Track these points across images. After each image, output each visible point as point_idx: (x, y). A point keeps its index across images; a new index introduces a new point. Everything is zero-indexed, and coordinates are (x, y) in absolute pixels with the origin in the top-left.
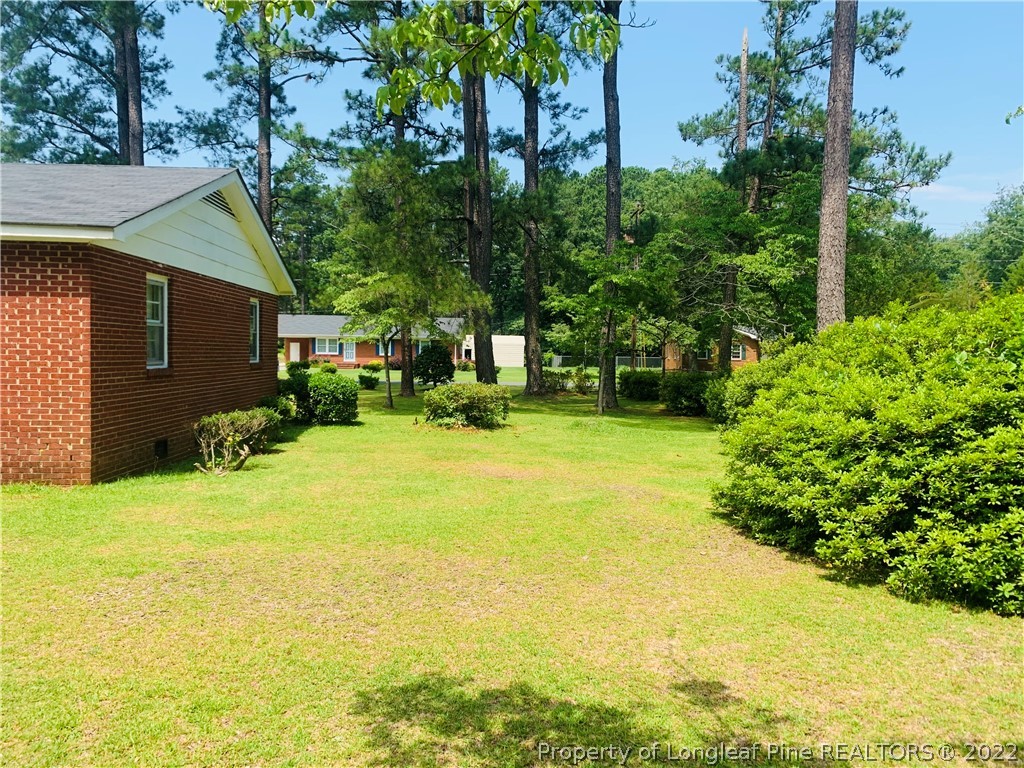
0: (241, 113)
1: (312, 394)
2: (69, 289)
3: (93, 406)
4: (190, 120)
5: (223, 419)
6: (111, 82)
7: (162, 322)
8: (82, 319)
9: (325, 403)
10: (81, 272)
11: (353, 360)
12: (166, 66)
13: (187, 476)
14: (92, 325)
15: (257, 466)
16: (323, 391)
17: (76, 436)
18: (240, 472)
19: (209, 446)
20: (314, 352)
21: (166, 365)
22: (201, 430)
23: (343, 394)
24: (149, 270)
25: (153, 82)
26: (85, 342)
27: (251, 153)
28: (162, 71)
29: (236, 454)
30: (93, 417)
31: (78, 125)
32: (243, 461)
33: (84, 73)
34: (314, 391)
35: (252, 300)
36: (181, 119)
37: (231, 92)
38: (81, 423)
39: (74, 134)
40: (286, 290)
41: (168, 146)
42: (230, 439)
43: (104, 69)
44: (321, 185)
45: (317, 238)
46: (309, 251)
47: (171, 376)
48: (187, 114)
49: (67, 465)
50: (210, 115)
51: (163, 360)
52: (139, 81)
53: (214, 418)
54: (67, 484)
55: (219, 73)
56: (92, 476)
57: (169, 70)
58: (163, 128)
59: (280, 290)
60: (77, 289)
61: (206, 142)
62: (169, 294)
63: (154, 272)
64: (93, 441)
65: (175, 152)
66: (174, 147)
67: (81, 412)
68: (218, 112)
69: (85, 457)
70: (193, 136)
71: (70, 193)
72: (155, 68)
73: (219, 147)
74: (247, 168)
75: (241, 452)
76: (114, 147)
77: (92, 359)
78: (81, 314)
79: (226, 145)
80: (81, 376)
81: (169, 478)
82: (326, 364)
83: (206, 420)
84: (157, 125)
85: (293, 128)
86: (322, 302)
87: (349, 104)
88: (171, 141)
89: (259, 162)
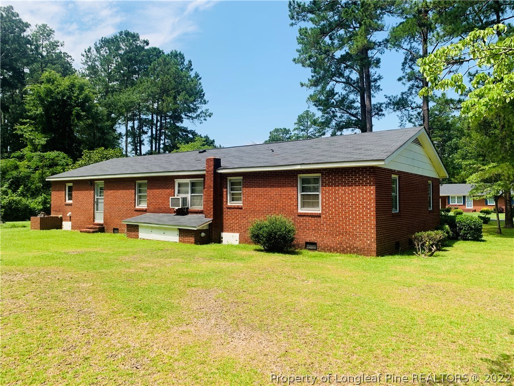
0: (414, 92)
1: (458, 225)
2: (368, 183)
3: (377, 227)
4: (391, 100)
5: (425, 234)
6: (358, 90)
7: (396, 194)
8: (372, 194)
9: (465, 229)
10: (372, 177)
11: (472, 208)
12: (380, 78)
13: (412, 257)
14: (376, 196)
15: (439, 255)
16: (464, 224)
17: (370, 237)
18: (432, 257)
19: (418, 245)
20: (449, 204)
21: (398, 211)
22: (416, 238)
23: (475, 225)
24: (392, 174)
25: (375, 86)
26: (373, 203)
27: (419, 110)
28: (378, 81)
29: (430, 250)
30: (377, 231)
31: (345, 111)
32: (433, 253)
33: (348, 89)
34: (459, 224)
35: (429, 181)
36: (386, 100)
37: (409, 84)
38: (372, 233)
39: (343, 115)
40: (444, 176)
41: (380, 113)
42: (427, 243)
43: (355, 85)
44: (450, 116)
45: (448, 143)
46: (444, 151)
47: (400, 216)
48: (389, 97)
49: (367, 248)
50: (400, 96)
51: (397, 209)
52: (369, 87)
53: (420, 234)
54: (368, 256)
55: (404, 77)
56: (377, 253)
57: (381, 80)
58: (379, 105)
59: (441, 176)
60: (371, 183)
61: (398, 109)
62: (399, 182)
63: (394, 174)
64: (377, 240)
65: (383, 115)
66: (383, 113)
67: (372, 229)
68: (403, 93)
69: (374, 246)
70: (392, 107)
71: (362, 146)
72: (375, 80)
73: (404, 110)
74: (417, 117)
75: (432, 248)
76: (359, 117)
77: (376, 209)
78: (372, 192)
79: (407, 108)
80: (372, 216)
81: (403, 257)
82: (457, 210)
83: (417, 234)
84: (376, 105)
85: (440, 96)
86: (458, 179)
87: (470, 79)
88: (382, 110)
89: (423, 114)
